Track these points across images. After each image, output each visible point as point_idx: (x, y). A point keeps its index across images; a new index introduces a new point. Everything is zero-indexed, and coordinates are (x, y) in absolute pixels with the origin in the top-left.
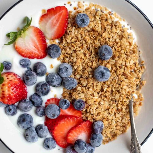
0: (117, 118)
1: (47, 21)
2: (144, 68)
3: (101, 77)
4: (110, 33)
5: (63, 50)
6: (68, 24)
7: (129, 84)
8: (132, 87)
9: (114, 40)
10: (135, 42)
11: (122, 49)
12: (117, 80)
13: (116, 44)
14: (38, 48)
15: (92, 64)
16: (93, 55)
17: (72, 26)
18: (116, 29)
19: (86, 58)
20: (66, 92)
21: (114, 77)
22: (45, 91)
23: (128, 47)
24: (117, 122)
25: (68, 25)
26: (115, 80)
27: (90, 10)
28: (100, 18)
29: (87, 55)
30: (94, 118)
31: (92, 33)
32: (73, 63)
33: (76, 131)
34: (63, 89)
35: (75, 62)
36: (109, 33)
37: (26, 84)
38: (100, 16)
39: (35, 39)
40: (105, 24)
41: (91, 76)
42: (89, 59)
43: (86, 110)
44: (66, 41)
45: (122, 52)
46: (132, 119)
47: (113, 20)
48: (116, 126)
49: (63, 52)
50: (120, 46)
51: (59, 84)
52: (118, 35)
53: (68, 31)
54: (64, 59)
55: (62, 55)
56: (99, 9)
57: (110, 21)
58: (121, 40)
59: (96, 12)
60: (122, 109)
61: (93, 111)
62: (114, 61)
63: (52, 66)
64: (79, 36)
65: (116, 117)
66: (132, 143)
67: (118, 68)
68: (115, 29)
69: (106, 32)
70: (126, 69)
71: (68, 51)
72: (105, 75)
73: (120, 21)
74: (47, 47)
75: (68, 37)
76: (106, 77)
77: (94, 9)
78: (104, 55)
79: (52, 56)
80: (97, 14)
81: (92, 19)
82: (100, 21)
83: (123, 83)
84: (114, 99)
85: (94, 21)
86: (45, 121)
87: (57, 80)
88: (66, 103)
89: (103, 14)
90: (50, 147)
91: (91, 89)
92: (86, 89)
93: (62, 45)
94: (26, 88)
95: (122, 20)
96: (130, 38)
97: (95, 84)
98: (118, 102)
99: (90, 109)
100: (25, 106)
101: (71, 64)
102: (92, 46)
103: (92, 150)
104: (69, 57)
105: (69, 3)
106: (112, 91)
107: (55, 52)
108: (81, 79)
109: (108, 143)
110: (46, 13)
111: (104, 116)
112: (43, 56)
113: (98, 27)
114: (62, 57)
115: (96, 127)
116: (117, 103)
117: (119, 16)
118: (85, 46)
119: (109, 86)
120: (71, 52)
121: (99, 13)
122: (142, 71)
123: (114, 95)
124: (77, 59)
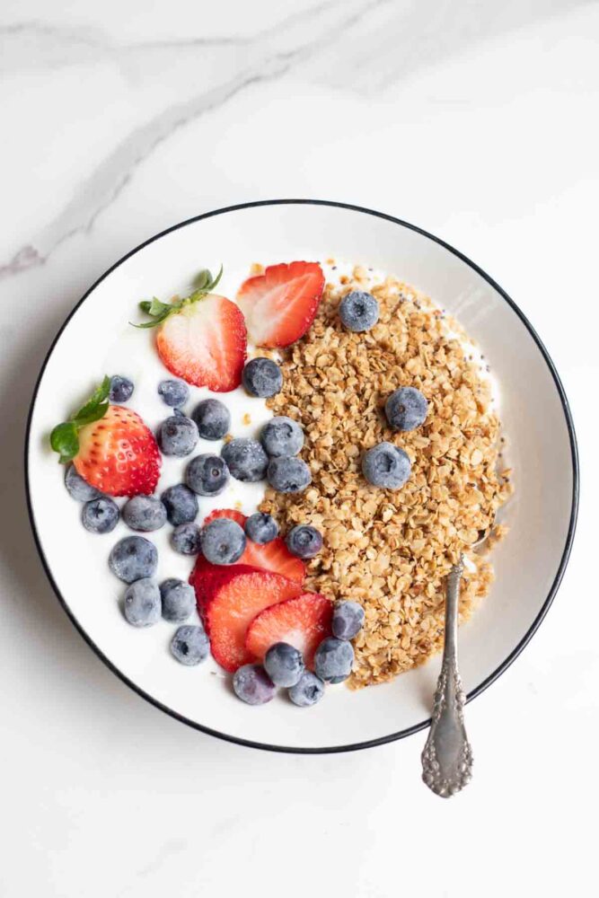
0: (407, 610)
1: (261, 295)
2: (508, 489)
3: (382, 471)
4: (429, 363)
5: (290, 381)
6: (318, 317)
7: (459, 518)
8: (465, 527)
9: (436, 385)
10: (494, 411)
11: (453, 414)
12: (426, 495)
13: (439, 396)
14: (218, 360)
15: (363, 436)
16: (368, 411)
17: (326, 325)
18: (448, 358)
19: (350, 417)
20: (271, 501)
21: (419, 487)
22: (212, 479)
23: (473, 413)
24: (406, 622)
25: (316, 320)
26: (420, 494)
27: (382, 293)
28: (407, 322)
29: (354, 409)
30: (339, 591)
31: (379, 352)
32: (306, 425)
33: (278, 616)
34: (266, 492)
35: (315, 421)
36: (426, 365)
37: (162, 449)
38: (410, 315)
39: (219, 330)
40: (420, 336)
41: (353, 467)
42: (356, 421)
43: (321, 564)
44: (302, 358)
45: (455, 419)
46: (450, 616)
47: (442, 334)
48: (400, 636)
49: (289, 386)
50: (452, 405)
51: (256, 472)
52: (450, 376)
53: (313, 336)
54: (284, 408)
55: (282, 394)
56: (409, 297)
57: (434, 335)
58: (458, 391)
59: (401, 303)
60: (426, 586)
61: (340, 570)
62: (427, 441)
63: (247, 419)
64: (342, 354)
65: (403, 607)
66: (442, 686)
67: (436, 463)
68: (444, 357)
69: (420, 359)
70: (456, 471)
71: (302, 388)
72: (395, 467)
73: (461, 342)
74: (247, 362)
75: (310, 349)
76: (399, 475)
77: (395, 295)
78: (404, 409)
79: (255, 384)
80: (403, 307)
81: (385, 315)
82: (408, 328)
83: (442, 508)
84: (407, 551)
85: (388, 323)
86: (192, 573)
87: (254, 456)
88: (268, 524)
89: (419, 312)
90: (191, 652)
91: (345, 507)
92: (331, 504)
93: (288, 369)
94: (161, 460)
95: (469, 342)
96: (484, 394)
97: (361, 493)
98: (419, 560)
99: (334, 561)
100: (148, 507)
101: (303, 426)
102: (373, 387)
103: (316, 690)
104: (300, 406)
105: (331, 262)
106: (406, 526)
107: (267, 376)
108: (323, 473)
109: (367, 687)
110: (263, 273)
111: (371, 594)
112: (227, 386)
113: (400, 341)
114: (280, 400)
115: (342, 613)
116: (414, 563)
117: (462, 328)
118: (352, 382)
119: (399, 510)
120: (310, 391)
121: (409, 307)
122: (503, 496)
123: (411, 536)
124: (323, 412)
